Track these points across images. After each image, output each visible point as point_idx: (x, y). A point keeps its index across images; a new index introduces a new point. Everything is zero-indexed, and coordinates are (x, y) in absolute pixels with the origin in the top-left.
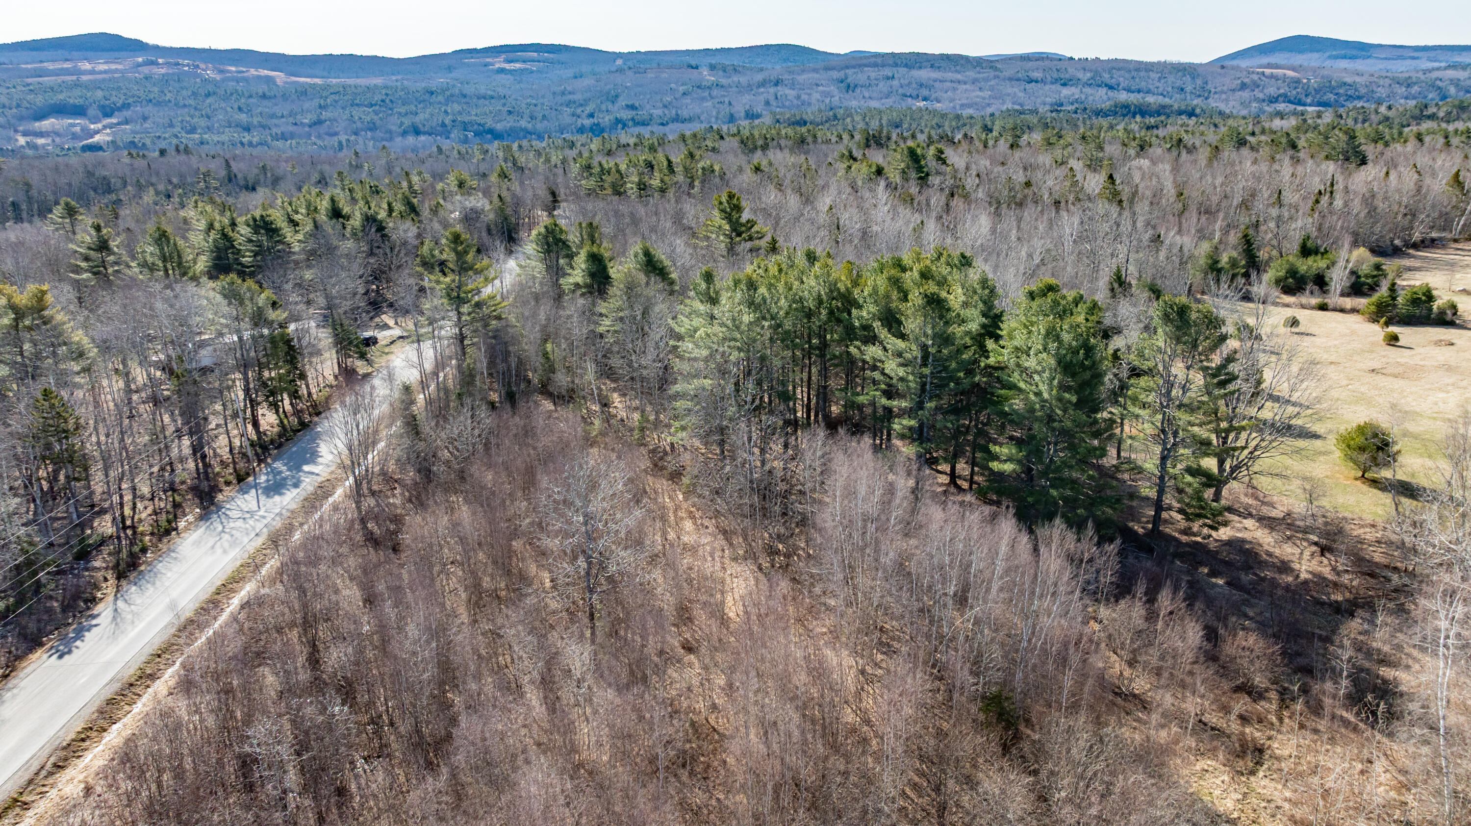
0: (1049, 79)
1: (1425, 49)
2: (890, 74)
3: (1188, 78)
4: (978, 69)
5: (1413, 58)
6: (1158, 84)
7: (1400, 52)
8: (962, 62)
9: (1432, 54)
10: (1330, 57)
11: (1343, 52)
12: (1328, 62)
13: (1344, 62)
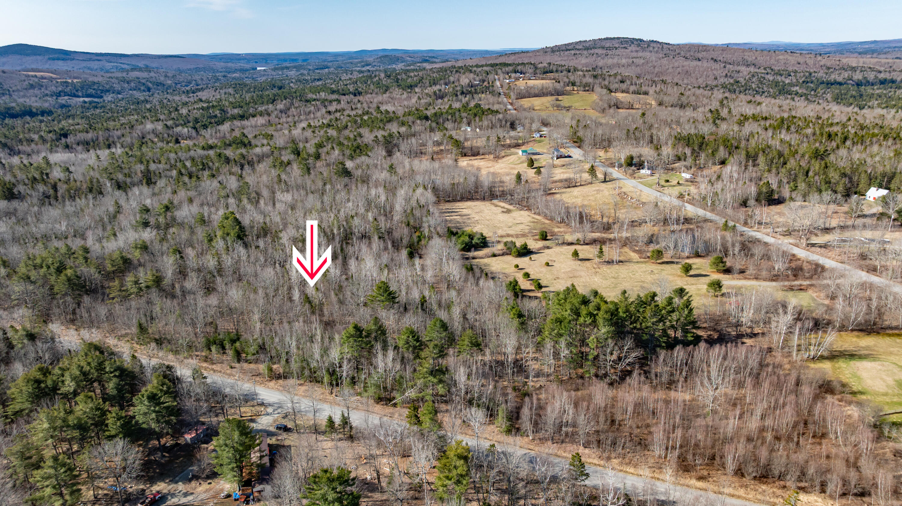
7: (89, 56)
10: (49, 59)
11: (56, 56)
12: (50, 62)
13: (60, 63)
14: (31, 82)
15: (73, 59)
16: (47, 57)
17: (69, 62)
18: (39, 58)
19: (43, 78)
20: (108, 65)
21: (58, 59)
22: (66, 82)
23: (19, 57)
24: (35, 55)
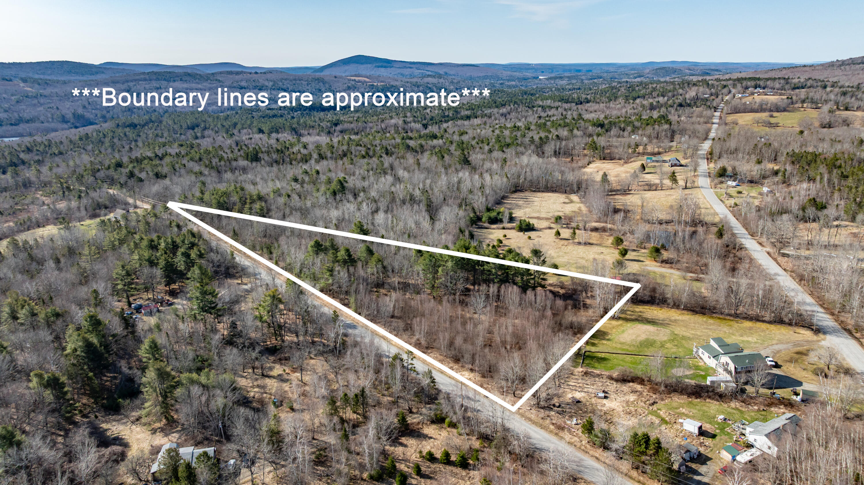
0: (251, 87)
1: (414, 63)
2: (158, 86)
3: (321, 84)
4: (209, 81)
5: (411, 68)
6: (307, 88)
7: (404, 64)
8: (198, 77)
9: (417, 66)
10: (376, 66)
11: (381, 64)
12: (375, 69)
13: (383, 70)
14: (349, 85)
15: (392, 67)
16: (374, 65)
17: (389, 69)
18: (369, 66)
19: (359, 81)
20: (417, 72)
21: (382, 67)
22: (373, 85)
23: (357, 65)
24: (367, 63)
